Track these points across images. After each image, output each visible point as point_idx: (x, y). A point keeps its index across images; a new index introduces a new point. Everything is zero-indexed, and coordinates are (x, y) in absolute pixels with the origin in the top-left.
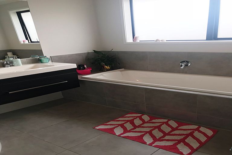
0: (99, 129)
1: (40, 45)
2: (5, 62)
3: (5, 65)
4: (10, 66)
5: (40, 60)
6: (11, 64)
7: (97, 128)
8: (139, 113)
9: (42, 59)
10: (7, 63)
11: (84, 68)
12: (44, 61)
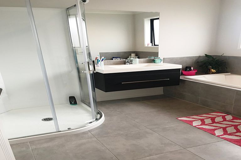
0: (180, 120)
1: (158, 48)
2: (127, 61)
3: (126, 63)
4: (130, 64)
5: (154, 60)
6: (131, 62)
7: (180, 119)
8: (225, 113)
9: (156, 60)
10: (128, 61)
11: (191, 70)
12: (157, 61)
